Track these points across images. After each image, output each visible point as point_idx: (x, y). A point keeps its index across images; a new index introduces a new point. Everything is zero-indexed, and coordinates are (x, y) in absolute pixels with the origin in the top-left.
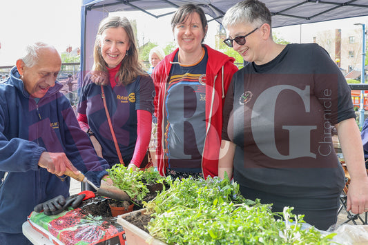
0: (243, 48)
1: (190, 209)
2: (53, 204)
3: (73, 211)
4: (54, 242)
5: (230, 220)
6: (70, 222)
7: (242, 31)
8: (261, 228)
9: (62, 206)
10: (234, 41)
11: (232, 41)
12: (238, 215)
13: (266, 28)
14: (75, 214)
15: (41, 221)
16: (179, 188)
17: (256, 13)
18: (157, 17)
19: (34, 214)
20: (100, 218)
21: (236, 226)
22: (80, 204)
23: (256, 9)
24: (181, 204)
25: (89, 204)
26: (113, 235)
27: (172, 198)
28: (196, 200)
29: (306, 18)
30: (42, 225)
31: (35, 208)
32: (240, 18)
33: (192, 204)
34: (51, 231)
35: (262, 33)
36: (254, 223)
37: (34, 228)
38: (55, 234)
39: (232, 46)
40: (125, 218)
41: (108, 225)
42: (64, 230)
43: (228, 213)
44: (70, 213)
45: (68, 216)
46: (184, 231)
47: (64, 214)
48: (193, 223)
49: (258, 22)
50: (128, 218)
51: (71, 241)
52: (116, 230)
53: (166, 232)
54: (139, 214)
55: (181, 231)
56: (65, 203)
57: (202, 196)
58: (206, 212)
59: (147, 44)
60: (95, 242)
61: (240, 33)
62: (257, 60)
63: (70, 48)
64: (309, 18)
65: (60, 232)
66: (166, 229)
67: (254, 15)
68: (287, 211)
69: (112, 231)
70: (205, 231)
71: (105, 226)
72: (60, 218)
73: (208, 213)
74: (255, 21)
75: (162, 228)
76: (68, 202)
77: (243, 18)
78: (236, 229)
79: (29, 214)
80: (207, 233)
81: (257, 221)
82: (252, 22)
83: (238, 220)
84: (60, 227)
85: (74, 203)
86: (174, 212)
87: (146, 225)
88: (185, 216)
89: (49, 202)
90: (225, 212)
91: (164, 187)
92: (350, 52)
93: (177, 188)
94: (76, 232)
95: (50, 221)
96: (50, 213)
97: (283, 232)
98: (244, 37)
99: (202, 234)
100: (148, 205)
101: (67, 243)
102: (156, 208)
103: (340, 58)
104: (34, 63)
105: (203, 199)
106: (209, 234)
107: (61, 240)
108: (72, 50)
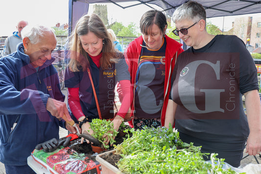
0: (186, 37)
1: (146, 152)
2: (50, 144)
3: (64, 149)
4: (51, 172)
5: (174, 162)
6: (62, 157)
7: (186, 24)
8: (196, 169)
9: (56, 145)
10: (180, 32)
11: (178, 31)
12: (180, 158)
13: (202, 22)
14: (65, 151)
15: (41, 156)
16: (139, 137)
17: (196, 12)
18: (124, 8)
19: (35, 151)
20: (83, 154)
21: (179, 167)
22: (69, 144)
23: (196, 9)
24: (140, 148)
25: (75, 144)
26: (92, 167)
27: (134, 143)
28: (151, 145)
29: (230, 12)
30: (42, 159)
31: (37, 147)
32: (185, 15)
33: (148, 148)
34: (49, 164)
35: (199, 26)
36: (191, 165)
37: (36, 161)
38: (52, 166)
39: (178, 35)
40: (101, 157)
41: (89, 160)
42: (58, 163)
43: (173, 157)
44: (62, 151)
45: (60, 153)
46: (143, 169)
47: (58, 151)
48: (150, 164)
49: (197, 18)
50: (103, 157)
51: (63, 172)
52: (95, 164)
53: (130, 168)
54: (111, 154)
55: (141, 169)
56: (58, 143)
57: (155, 143)
58: (158, 155)
59: (114, 23)
60: (80, 172)
61: (184, 26)
62: (195, 45)
63: (59, 24)
64: (232, 12)
65: (55, 165)
66: (131, 166)
67: (194, 13)
68: (213, 156)
69: (92, 165)
70: (158, 170)
71: (87, 161)
72: (55, 155)
73: (160, 156)
74: (195, 18)
75: (128, 166)
76: (60, 142)
77: (187, 16)
78: (179, 169)
79: (32, 151)
80: (159, 172)
81: (193, 164)
82: (193, 18)
83: (180, 163)
84: (56, 161)
85: (65, 143)
86: (136, 156)
87: (117, 162)
88: (144, 158)
89: (47, 143)
90: (171, 156)
91: (129, 136)
92: (257, 34)
93: (138, 136)
94: (66, 164)
95: (48, 157)
96: (47, 151)
97: (210, 171)
98: (187, 29)
99: (156, 172)
100: (117, 148)
101: (60, 173)
102: (123, 150)
103: (250, 38)
104: (38, 41)
105: (155, 145)
106: (160, 173)
107: (56, 170)
108: (60, 25)
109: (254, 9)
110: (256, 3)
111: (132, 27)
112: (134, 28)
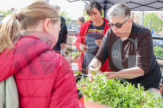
13: (130, 20)
18: (70, 2)
68: (139, 85)
82: (125, 17)
92: (137, 22)
108: (14, 9)
109: (142, 8)
110: (143, 5)
111: (64, 14)
112: (65, 14)
